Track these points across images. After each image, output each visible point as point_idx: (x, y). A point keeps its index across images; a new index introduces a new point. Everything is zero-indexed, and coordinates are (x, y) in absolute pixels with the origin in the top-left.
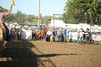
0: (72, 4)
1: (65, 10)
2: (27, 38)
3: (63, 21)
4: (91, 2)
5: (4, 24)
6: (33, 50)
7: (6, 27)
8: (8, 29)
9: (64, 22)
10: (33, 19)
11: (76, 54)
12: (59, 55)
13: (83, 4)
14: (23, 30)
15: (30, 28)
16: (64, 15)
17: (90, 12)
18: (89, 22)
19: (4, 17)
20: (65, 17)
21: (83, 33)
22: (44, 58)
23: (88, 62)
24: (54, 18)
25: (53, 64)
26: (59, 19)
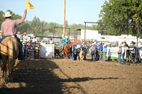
0: (110, 8)
1: (100, 16)
2: (47, 55)
3: (97, 32)
4: (138, 5)
5: (16, 36)
6: (56, 72)
7: (18, 40)
8: (21, 43)
9: (99, 33)
10: (56, 29)
11: (117, 78)
12: (92, 79)
13: (126, 8)
14: (42, 44)
15: (51, 42)
16: (100, 23)
17: (136, 18)
18: (134, 33)
19: (15, 26)
20: (101, 26)
21: (127, 48)
22: (71, 84)
23: (134, 89)
24: (86, 28)
25: (84, 92)
26: (93, 28)
